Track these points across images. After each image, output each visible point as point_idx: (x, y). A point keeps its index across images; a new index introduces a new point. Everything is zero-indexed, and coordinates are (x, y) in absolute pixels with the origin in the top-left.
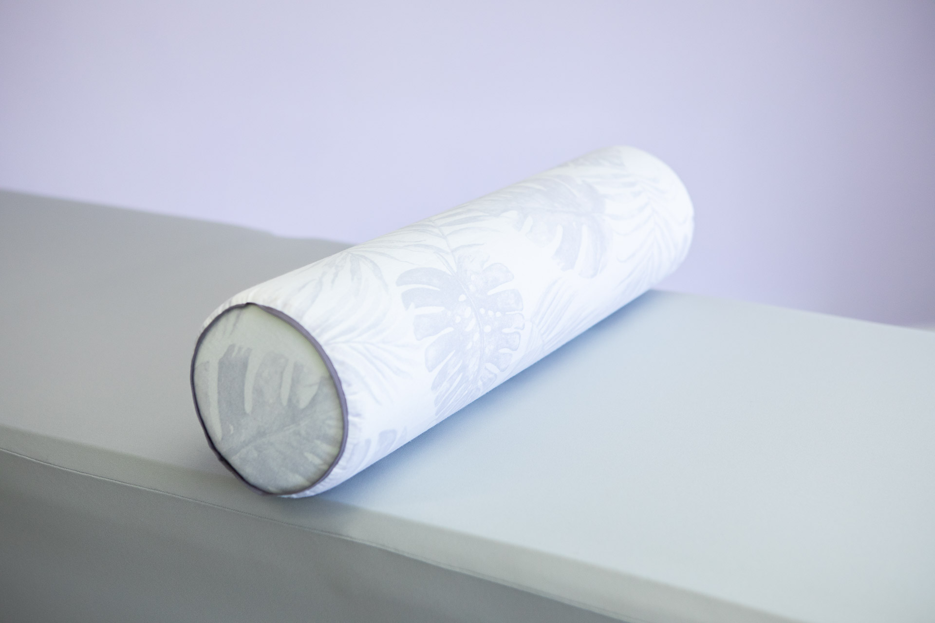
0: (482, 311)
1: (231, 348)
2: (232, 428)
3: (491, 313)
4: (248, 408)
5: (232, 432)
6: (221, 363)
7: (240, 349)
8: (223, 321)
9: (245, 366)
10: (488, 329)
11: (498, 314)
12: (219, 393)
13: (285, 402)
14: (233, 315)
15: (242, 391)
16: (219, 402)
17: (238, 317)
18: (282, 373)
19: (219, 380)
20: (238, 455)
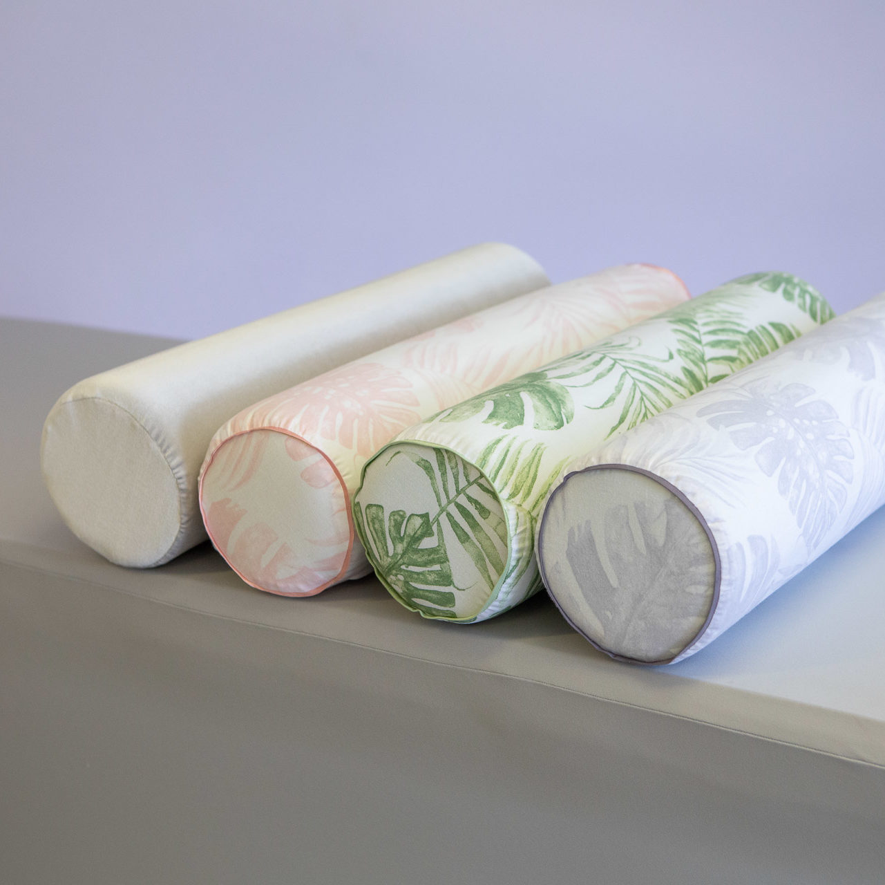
0: (797, 421)
1: (571, 533)
2: (608, 613)
3: (806, 422)
4: (614, 582)
5: (611, 618)
6: (570, 556)
7: (579, 527)
8: (552, 512)
9: (591, 541)
10: (810, 436)
11: (815, 423)
12: (581, 586)
13: (644, 550)
14: (558, 501)
15: (601, 568)
16: (586, 596)
17: (563, 499)
18: (628, 523)
19: (575, 573)
20: (627, 637)
